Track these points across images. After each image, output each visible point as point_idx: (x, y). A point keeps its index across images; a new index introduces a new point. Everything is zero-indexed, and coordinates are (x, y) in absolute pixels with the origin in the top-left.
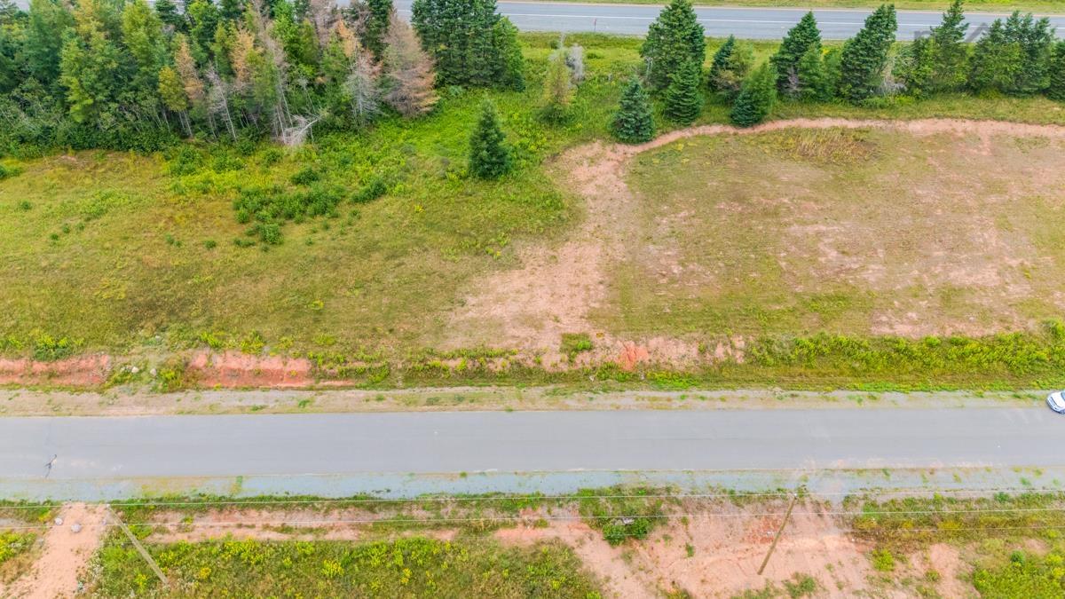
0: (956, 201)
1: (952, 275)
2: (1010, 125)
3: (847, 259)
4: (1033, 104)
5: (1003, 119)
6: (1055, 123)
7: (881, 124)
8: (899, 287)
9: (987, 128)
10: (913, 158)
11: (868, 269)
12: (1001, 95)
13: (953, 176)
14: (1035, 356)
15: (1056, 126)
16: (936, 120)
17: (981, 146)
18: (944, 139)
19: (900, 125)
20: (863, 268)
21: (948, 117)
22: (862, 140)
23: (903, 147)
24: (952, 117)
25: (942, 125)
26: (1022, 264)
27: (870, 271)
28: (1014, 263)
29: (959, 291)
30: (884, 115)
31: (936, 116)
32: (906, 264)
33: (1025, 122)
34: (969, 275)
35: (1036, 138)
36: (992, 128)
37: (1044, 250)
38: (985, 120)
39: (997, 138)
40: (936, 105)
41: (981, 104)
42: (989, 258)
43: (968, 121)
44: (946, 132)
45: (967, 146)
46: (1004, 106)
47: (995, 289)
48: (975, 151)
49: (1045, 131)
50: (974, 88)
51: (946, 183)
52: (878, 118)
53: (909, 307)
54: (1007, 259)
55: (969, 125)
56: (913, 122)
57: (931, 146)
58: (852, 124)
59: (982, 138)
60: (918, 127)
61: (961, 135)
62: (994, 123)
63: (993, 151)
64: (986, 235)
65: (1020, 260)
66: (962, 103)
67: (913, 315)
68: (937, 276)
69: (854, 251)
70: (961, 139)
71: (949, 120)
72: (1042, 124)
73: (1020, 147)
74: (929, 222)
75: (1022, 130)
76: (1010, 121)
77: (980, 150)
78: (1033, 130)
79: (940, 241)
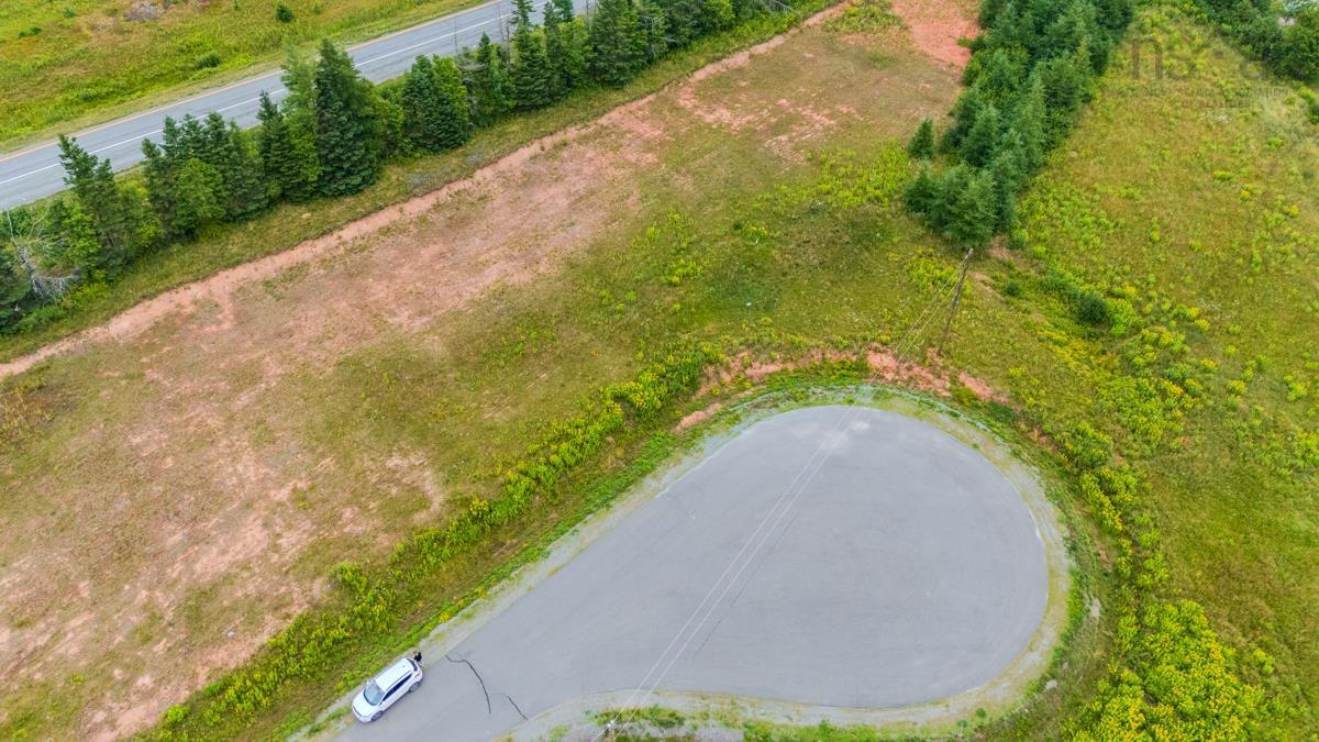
0: (191, 429)
1: (198, 567)
2: (251, 267)
3: (28, 633)
4: (275, 222)
5: (238, 263)
6: (305, 239)
7: (65, 345)
8: (119, 638)
9: (223, 284)
10: (124, 382)
11: (65, 634)
12: (229, 226)
13: (186, 387)
14: (328, 642)
15: (310, 242)
16: (147, 303)
17: (220, 317)
18: (167, 328)
19: (96, 333)
20: (58, 636)
21: (161, 292)
22: (40, 388)
23: (107, 369)
24: (168, 289)
25: (159, 307)
26: (294, 490)
27: (70, 635)
28: (283, 495)
29: (206, 594)
30: (63, 331)
31: (144, 297)
32: (127, 587)
33: (268, 253)
34: (223, 552)
35: (291, 269)
36: (230, 280)
37: (320, 450)
38: (216, 274)
39: (240, 294)
40: (142, 279)
41: (206, 249)
42: (248, 506)
43: (193, 286)
44: (169, 316)
45: (201, 326)
46: (236, 241)
47: (263, 557)
48: (214, 328)
49: (300, 254)
50: (190, 233)
51: (175, 406)
52: (59, 339)
53: (136, 668)
54: (272, 493)
55: (197, 290)
56: (114, 320)
57: (151, 347)
58: (20, 366)
59: (220, 302)
60: (125, 325)
61: (190, 309)
62: (229, 272)
63: (237, 316)
64: (240, 468)
65: (291, 485)
66: (180, 255)
67: (145, 681)
68: (176, 581)
69: (40, 610)
70: (192, 316)
71: (166, 295)
72: (292, 247)
73: (271, 293)
74: (157, 489)
75: (269, 267)
76: (250, 261)
77: (219, 323)
78: (284, 260)
79: (176, 514)
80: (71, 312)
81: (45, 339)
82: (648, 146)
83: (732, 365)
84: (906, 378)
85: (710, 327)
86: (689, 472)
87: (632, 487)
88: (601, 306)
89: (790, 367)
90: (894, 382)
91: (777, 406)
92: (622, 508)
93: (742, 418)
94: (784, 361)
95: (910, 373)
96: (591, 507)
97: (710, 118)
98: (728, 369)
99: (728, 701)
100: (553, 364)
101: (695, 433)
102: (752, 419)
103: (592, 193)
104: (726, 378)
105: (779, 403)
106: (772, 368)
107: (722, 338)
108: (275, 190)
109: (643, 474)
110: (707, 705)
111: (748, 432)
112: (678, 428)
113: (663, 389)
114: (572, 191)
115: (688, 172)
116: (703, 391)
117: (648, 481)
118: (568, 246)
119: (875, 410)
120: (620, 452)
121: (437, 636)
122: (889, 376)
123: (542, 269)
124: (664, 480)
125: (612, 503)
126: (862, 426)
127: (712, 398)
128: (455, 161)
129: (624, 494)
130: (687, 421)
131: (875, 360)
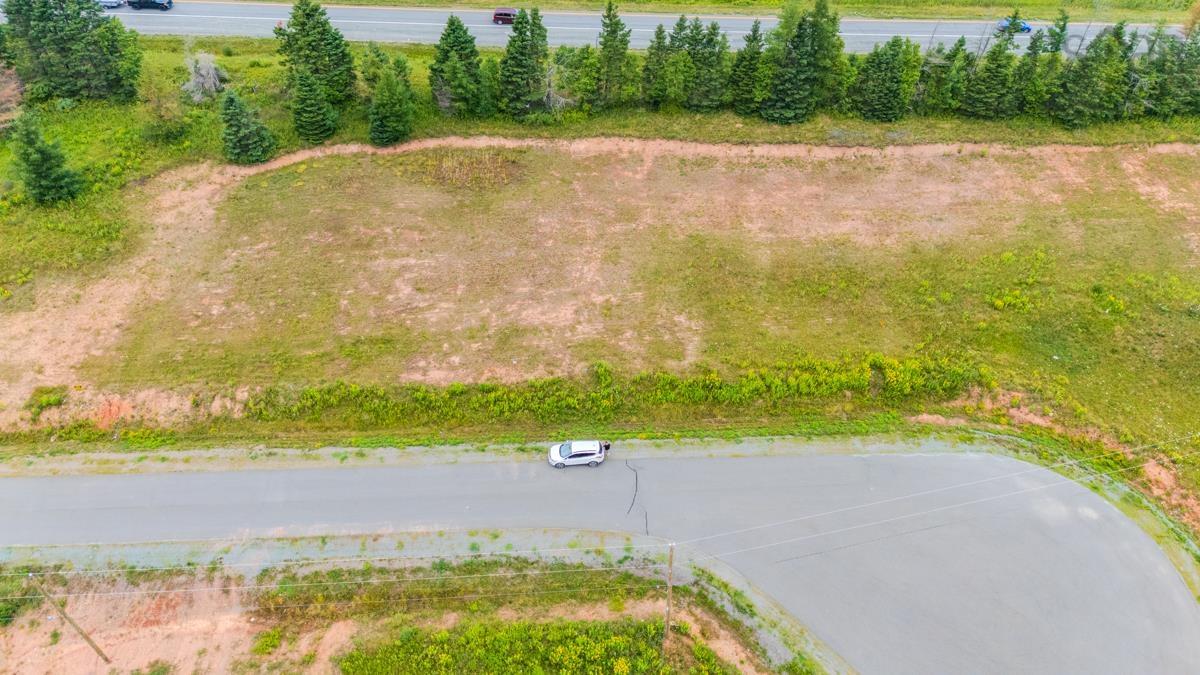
0: (575, 230)
1: (524, 313)
2: (680, 144)
3: (419, 296)
4: (715, 121)
5: (673, 138)
6: (727, 141)
7: (542, 143)
8: (459, 328)
9: (656, 147)
10: (558, 182)
11: (435, 308)
12: (683, 111)
13: (590, 203)
14: (564, 403)
15: (729, 145)
16: (603, 139)
17: (639, 168)
18: (603, 161)
19: (563, 144)
20: (431, 307)
21: (614, 135)
22: (514, 162)
23: (555, 169)
24: (620, 136)
25: (607, 145)
26: (607, 301)
27: (437, 310)
28: (599, 299)
29: (518, 332)
30: (546, 134)
31: (603, 134)
32: (481, 302)
33: (696, 140)
34: (543, 313)
35: (704, 158)
36: (660, 148)
37: (640, 285)
38: (654, 139)
39: (661, 160)
40: (609, 122)
41: (660, 120)
42: (575, 295)
43: (636, 141)
44: (610, 153)
45: (624, 169)
46: (682, 122)
47: (563, 330)
48: (630, 174)
49: (717, 150)
50: (655, 104)
51: (576, 211)
52: (540, 137)
53: (455, 349)
54: (593, 295)
55: (636, 145)
56: (577, 141)
57: (587, 168)
58: (510, 144)
59: (645, 159)
60: (583, 147)
61: (624, 155)
62: (663, 142)
63: (649, 174)
64: (586, 268)
65: (607, 296)
66: (643, 116)
67: (456, 359)
68: (507, 314)
69: (432, 287)
70: (623, 160)
71: (617, 139)
72: (715, 143)
73: (681, 169)
74: (534, 255)
75: (691, 150)
76: (681, 140)
77: (636, 172)
78: (703, 149)
79: (533, 276)
80: (557, 123)
81: (533, 134)
82: (1061, 189)
83: (1000, 397)
84: (1174, 502)
85: (1002, 357)
86: (895, 454)
87: (838, 437)
88: (916, 292)
89: (1058, 429)
90: (1159, 499)
91: (1017, 451)
92: (818, 445)
93: (975, 442)
94: (1056, 421)
95: (1183, 502)
96: (796, 431)
97: (1143, 189)
98: (994, 399)
99: (799, 628)
100: (842, 315)
101: (924, 430)
102: (984, 448)
103: (978, 203)
104: (987, 404)
105: (1021, 450)
106: (1038, 420)
107: (1008, 371)
108: (728, 97)
109: (855, 433)
110: (781, 619)
111: (972, 455)
112: (914, 418)
113: (920, 381)
114: (960, 195)
115: (1084, 224)
116: (958, 403)
117: (856, 441)
118: (923, 235)
119: (1116, 509)
120: (849, 407)
121: (630, 444)
122: (1157, 492)
123: (888, 242)
124: (869, 448)
125: (814, 438)
126: (1090, 513)
127: (963, 412)
128: (877, 131)
129: (829, 438)
130: (925, 417)
131: (1151, 470)
